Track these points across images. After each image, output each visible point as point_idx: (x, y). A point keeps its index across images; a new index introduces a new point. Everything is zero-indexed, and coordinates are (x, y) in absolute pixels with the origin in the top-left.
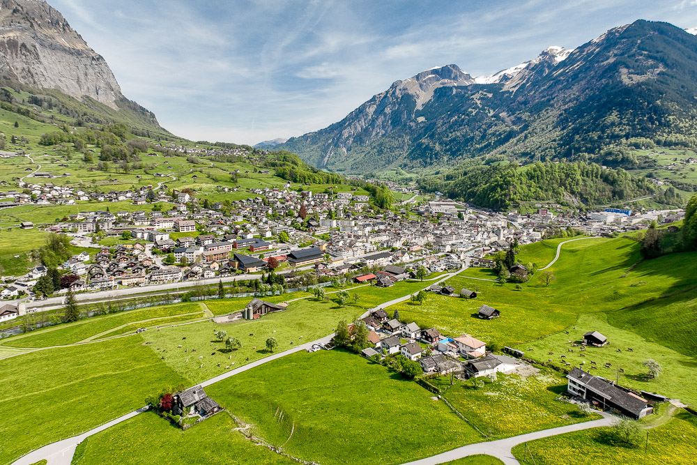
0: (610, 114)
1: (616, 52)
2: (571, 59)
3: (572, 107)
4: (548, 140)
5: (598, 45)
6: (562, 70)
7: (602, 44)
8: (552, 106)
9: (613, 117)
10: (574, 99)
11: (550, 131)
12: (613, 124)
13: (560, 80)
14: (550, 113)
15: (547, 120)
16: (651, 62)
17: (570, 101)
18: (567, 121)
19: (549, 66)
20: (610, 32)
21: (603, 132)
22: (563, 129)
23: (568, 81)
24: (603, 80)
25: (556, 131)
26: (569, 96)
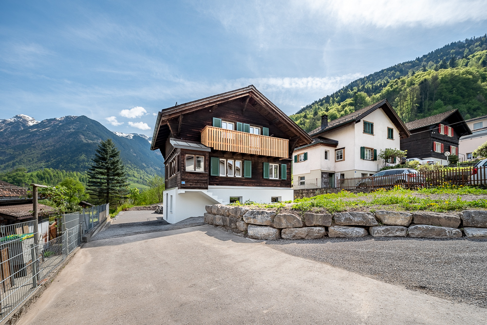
0: (81, 155)
1: (74, 127)
2: (42, 125)
3: (51, 150)
4: (36, 167)
5: (60, 121)
6: (36, 129)
7: (64, 122)
8: (34, 147)
9: (83, 157)
10: (52, 146)
11: (36, 162)
12: (84, 161)
13: (37, 134)
14: (34, 152)
15: (32, 155)
16: (95, 136)
17: (48, 146)
18: (49, 157)
19: (24, 125)
20: (67, 117)
21: (78, 164)
22: (47, 162)
23: (43, 136)
24: (71, 139)
25: (41, 162)
26: (48, 143)
